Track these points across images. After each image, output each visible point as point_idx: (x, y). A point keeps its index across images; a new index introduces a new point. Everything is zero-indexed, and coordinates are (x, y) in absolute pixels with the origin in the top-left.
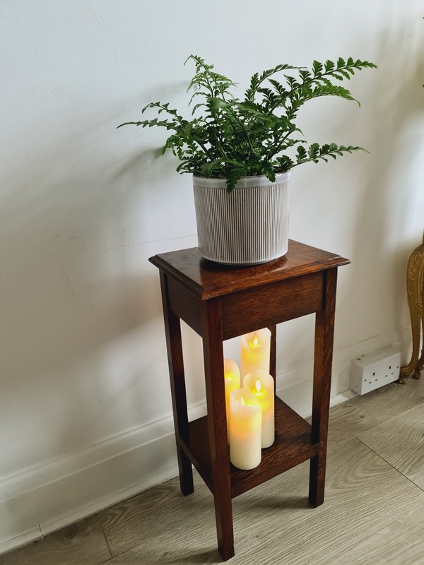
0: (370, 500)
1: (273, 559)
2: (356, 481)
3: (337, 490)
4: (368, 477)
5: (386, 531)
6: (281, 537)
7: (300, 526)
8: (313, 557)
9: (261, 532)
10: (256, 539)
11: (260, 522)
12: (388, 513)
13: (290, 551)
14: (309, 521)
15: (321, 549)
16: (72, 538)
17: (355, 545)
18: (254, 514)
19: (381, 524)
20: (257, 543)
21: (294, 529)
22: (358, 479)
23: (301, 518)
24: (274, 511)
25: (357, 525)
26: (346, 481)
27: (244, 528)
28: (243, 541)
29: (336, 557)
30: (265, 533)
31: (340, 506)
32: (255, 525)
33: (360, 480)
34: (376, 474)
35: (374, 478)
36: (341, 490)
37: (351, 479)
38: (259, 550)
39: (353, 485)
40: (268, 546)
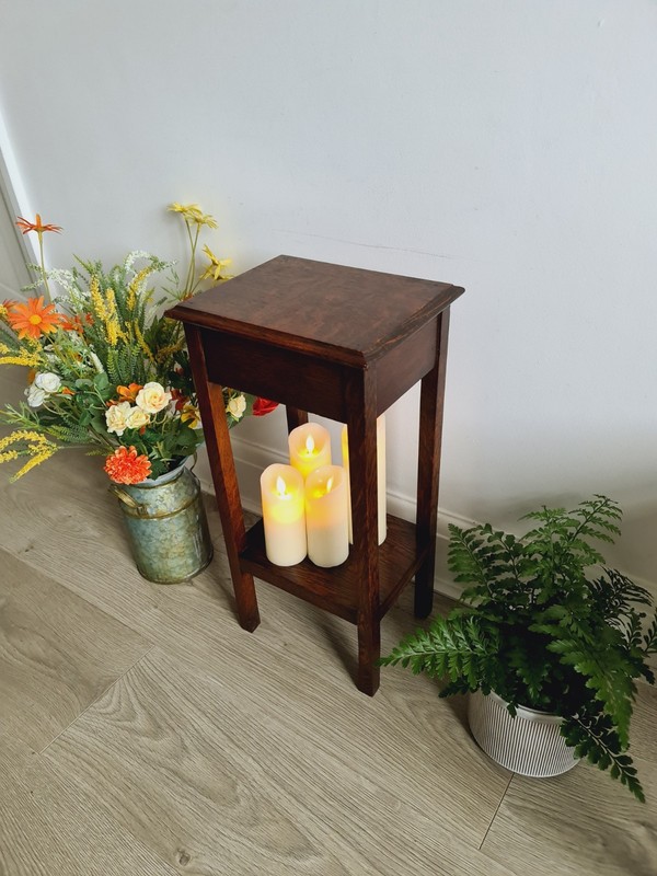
0: (414, 755)
1: (265, 669)
2: (440, 728)
3: (407, 709)
4: (460, 745)
5: (372, 789)
6: (296, 667)
7: (323, 682)
8: (285, 707)
9: (294, 647)
10: (282, 645)
11: (305, 641)
12: (404, 784)
13: (281, 682)
14: (335, 689)
15: (300, 713)
16: (215, 511)
17: (325, 750)
18: (314, 631)
19: (381, 779)
20: (277, 646)
21: (314, 677)
22: (446, 730)
23: (334, 679)
24: (330, 649)
26: (430, 717)
27: (291, 629)
28: (273, 634)
29: (298, 732)
30: (293, 650)
31: (381, 719)
32: (300, 638)
33: (445, 734)
34: (475, 755)
35: (465, 754)
36: (409, 714)
37: (439, 721)
38: (269, 652)
39: (429, 727)
40: (278, 658)
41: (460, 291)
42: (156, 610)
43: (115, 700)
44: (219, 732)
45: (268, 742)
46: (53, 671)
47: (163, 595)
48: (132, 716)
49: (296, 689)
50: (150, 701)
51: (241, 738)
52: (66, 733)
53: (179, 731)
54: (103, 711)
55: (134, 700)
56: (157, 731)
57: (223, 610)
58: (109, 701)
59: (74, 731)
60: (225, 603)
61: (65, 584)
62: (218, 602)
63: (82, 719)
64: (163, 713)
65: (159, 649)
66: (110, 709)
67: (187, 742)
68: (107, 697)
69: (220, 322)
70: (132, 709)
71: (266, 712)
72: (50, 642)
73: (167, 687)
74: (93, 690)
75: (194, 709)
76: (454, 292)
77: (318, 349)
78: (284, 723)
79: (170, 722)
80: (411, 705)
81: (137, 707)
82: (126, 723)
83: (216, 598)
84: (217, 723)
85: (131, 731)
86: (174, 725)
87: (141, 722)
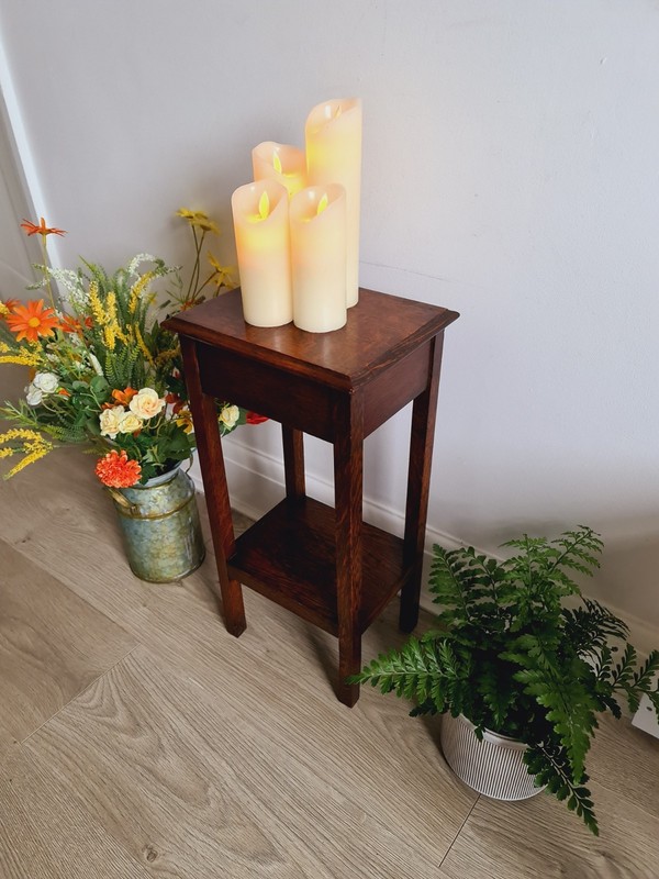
0: (383, 769)
1: (246, 675)
2: (412, 745)
3: (381, 723)
4: (431, 763)
5: (340, 800)
6: (276, 674)
7: (301, 690)
8: (262, 713)
9: (276, 654)
10: (264, 651)
11: (289, 649)
12: (371, 798)
13: (261, 688)
14: (313, 699)
15: (277, 720)
17: (297, 758)
19: (351, 792)
20: (260, 653)
21: (294, 685)
22: (418, 747)
23: (313, 689)
25: (333, 758)
26: (404, 733)
27: (275, 637)
28: (257, 640)
29: (272, 739)
30: (275, 657)
31: (356, 732)
32: (283, 645)
33: (416, 750)
34: (444, 773)
35: (434, 771)
36: (383, 728)
37: (412, 738)
38: (250, 657)
39: (402, 743)
40: (259, 664)
41: (456, 315)
42: (145, 609)
43: (97, 695)
44: (195, 733)
45: (242, 747)
46: (39, 662)
47: (153, 594)
48: (113, 714)
49: (275, 696)
50: (132, 698)
51: (216, 741)
52: (48, 725)
53: (156, 729)
54: (85, 705)
55: (115, 696)
56: (135, 728)
57: (210, 613)
58: (91, 697)
59: (56, 723)
60: (213, 605)
61: (58, 578)
62: (205, 604)
63: (64, 712)
64: (143, 711)
65: (145, 648)
66: (91, 704)
67: (164, 742)
68: (91, 691)
69: (215, 337)
70: (113, 705)
71: (243, 717)
72: (39, 634)
73: (149, 686)
74: (77, 684)
75: (175, 710)
76: (450, 316)
77: (308, 371)
78: (260, 729)
79: (149, 720)
80: (386, 720)
81: (118, 703)
82: (107, 719)
83: (206, 601)
84: (194, 725)
85: (111, 727)
86: (152, 724)
87: (121, 719)
